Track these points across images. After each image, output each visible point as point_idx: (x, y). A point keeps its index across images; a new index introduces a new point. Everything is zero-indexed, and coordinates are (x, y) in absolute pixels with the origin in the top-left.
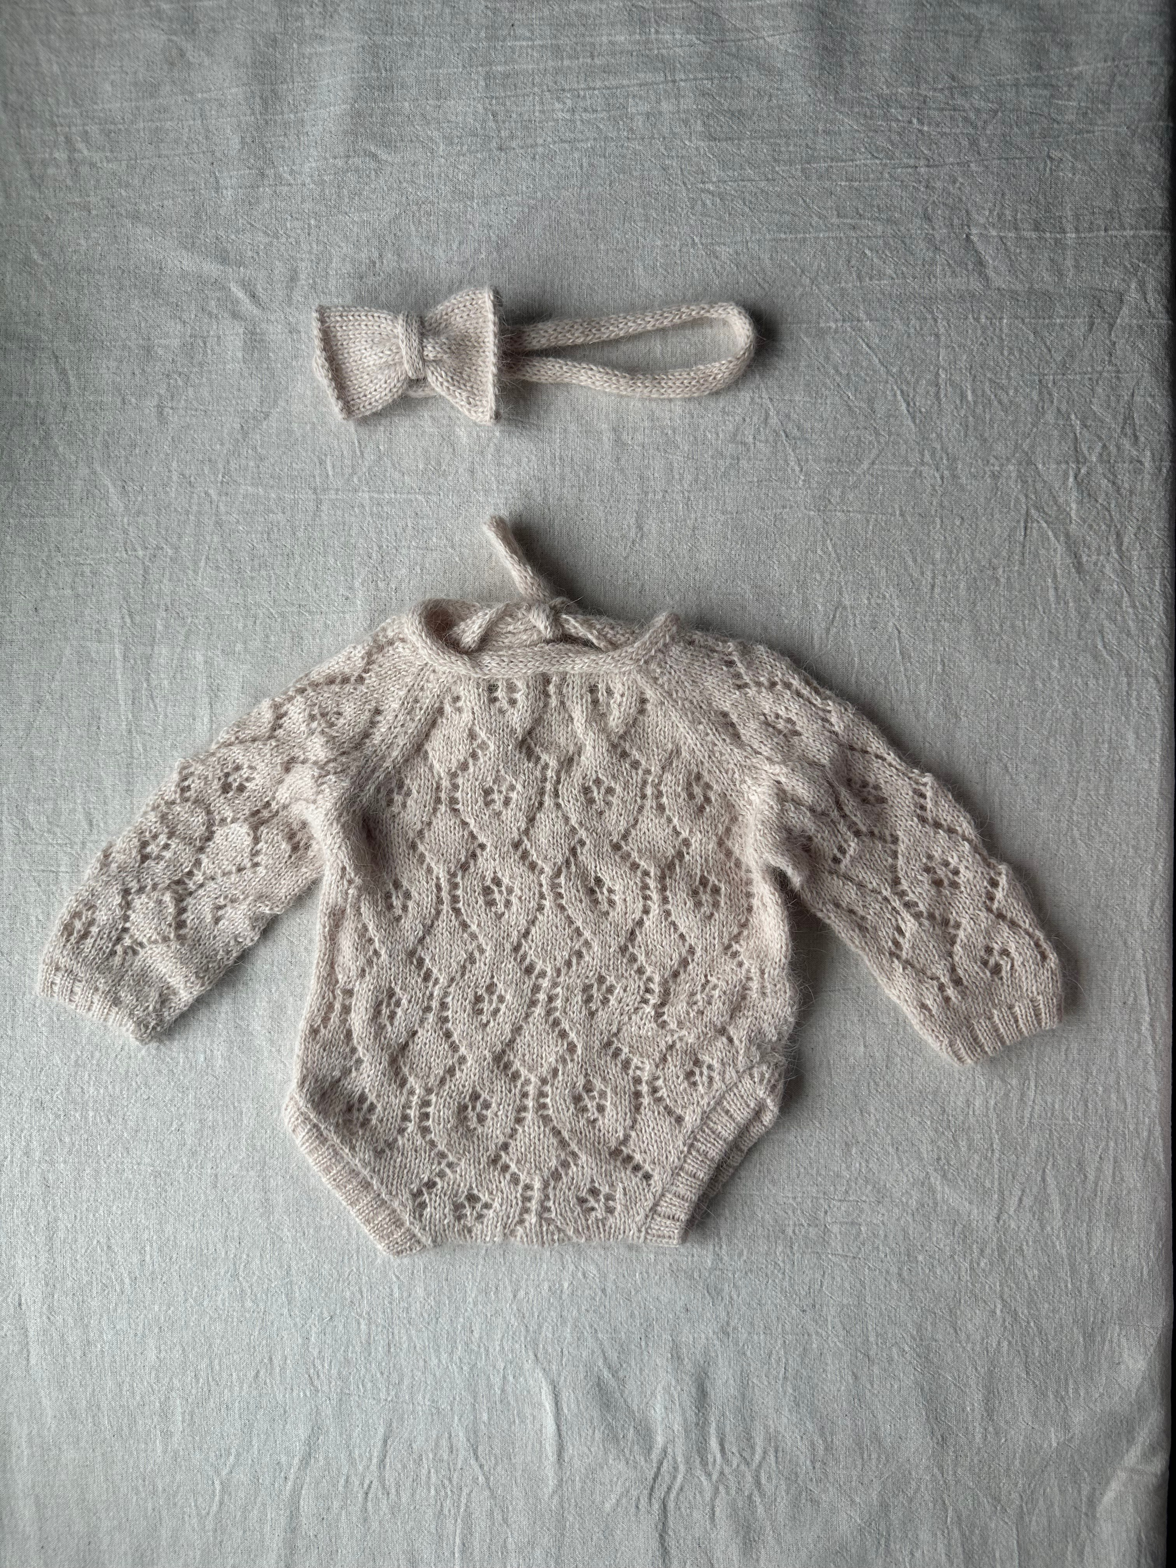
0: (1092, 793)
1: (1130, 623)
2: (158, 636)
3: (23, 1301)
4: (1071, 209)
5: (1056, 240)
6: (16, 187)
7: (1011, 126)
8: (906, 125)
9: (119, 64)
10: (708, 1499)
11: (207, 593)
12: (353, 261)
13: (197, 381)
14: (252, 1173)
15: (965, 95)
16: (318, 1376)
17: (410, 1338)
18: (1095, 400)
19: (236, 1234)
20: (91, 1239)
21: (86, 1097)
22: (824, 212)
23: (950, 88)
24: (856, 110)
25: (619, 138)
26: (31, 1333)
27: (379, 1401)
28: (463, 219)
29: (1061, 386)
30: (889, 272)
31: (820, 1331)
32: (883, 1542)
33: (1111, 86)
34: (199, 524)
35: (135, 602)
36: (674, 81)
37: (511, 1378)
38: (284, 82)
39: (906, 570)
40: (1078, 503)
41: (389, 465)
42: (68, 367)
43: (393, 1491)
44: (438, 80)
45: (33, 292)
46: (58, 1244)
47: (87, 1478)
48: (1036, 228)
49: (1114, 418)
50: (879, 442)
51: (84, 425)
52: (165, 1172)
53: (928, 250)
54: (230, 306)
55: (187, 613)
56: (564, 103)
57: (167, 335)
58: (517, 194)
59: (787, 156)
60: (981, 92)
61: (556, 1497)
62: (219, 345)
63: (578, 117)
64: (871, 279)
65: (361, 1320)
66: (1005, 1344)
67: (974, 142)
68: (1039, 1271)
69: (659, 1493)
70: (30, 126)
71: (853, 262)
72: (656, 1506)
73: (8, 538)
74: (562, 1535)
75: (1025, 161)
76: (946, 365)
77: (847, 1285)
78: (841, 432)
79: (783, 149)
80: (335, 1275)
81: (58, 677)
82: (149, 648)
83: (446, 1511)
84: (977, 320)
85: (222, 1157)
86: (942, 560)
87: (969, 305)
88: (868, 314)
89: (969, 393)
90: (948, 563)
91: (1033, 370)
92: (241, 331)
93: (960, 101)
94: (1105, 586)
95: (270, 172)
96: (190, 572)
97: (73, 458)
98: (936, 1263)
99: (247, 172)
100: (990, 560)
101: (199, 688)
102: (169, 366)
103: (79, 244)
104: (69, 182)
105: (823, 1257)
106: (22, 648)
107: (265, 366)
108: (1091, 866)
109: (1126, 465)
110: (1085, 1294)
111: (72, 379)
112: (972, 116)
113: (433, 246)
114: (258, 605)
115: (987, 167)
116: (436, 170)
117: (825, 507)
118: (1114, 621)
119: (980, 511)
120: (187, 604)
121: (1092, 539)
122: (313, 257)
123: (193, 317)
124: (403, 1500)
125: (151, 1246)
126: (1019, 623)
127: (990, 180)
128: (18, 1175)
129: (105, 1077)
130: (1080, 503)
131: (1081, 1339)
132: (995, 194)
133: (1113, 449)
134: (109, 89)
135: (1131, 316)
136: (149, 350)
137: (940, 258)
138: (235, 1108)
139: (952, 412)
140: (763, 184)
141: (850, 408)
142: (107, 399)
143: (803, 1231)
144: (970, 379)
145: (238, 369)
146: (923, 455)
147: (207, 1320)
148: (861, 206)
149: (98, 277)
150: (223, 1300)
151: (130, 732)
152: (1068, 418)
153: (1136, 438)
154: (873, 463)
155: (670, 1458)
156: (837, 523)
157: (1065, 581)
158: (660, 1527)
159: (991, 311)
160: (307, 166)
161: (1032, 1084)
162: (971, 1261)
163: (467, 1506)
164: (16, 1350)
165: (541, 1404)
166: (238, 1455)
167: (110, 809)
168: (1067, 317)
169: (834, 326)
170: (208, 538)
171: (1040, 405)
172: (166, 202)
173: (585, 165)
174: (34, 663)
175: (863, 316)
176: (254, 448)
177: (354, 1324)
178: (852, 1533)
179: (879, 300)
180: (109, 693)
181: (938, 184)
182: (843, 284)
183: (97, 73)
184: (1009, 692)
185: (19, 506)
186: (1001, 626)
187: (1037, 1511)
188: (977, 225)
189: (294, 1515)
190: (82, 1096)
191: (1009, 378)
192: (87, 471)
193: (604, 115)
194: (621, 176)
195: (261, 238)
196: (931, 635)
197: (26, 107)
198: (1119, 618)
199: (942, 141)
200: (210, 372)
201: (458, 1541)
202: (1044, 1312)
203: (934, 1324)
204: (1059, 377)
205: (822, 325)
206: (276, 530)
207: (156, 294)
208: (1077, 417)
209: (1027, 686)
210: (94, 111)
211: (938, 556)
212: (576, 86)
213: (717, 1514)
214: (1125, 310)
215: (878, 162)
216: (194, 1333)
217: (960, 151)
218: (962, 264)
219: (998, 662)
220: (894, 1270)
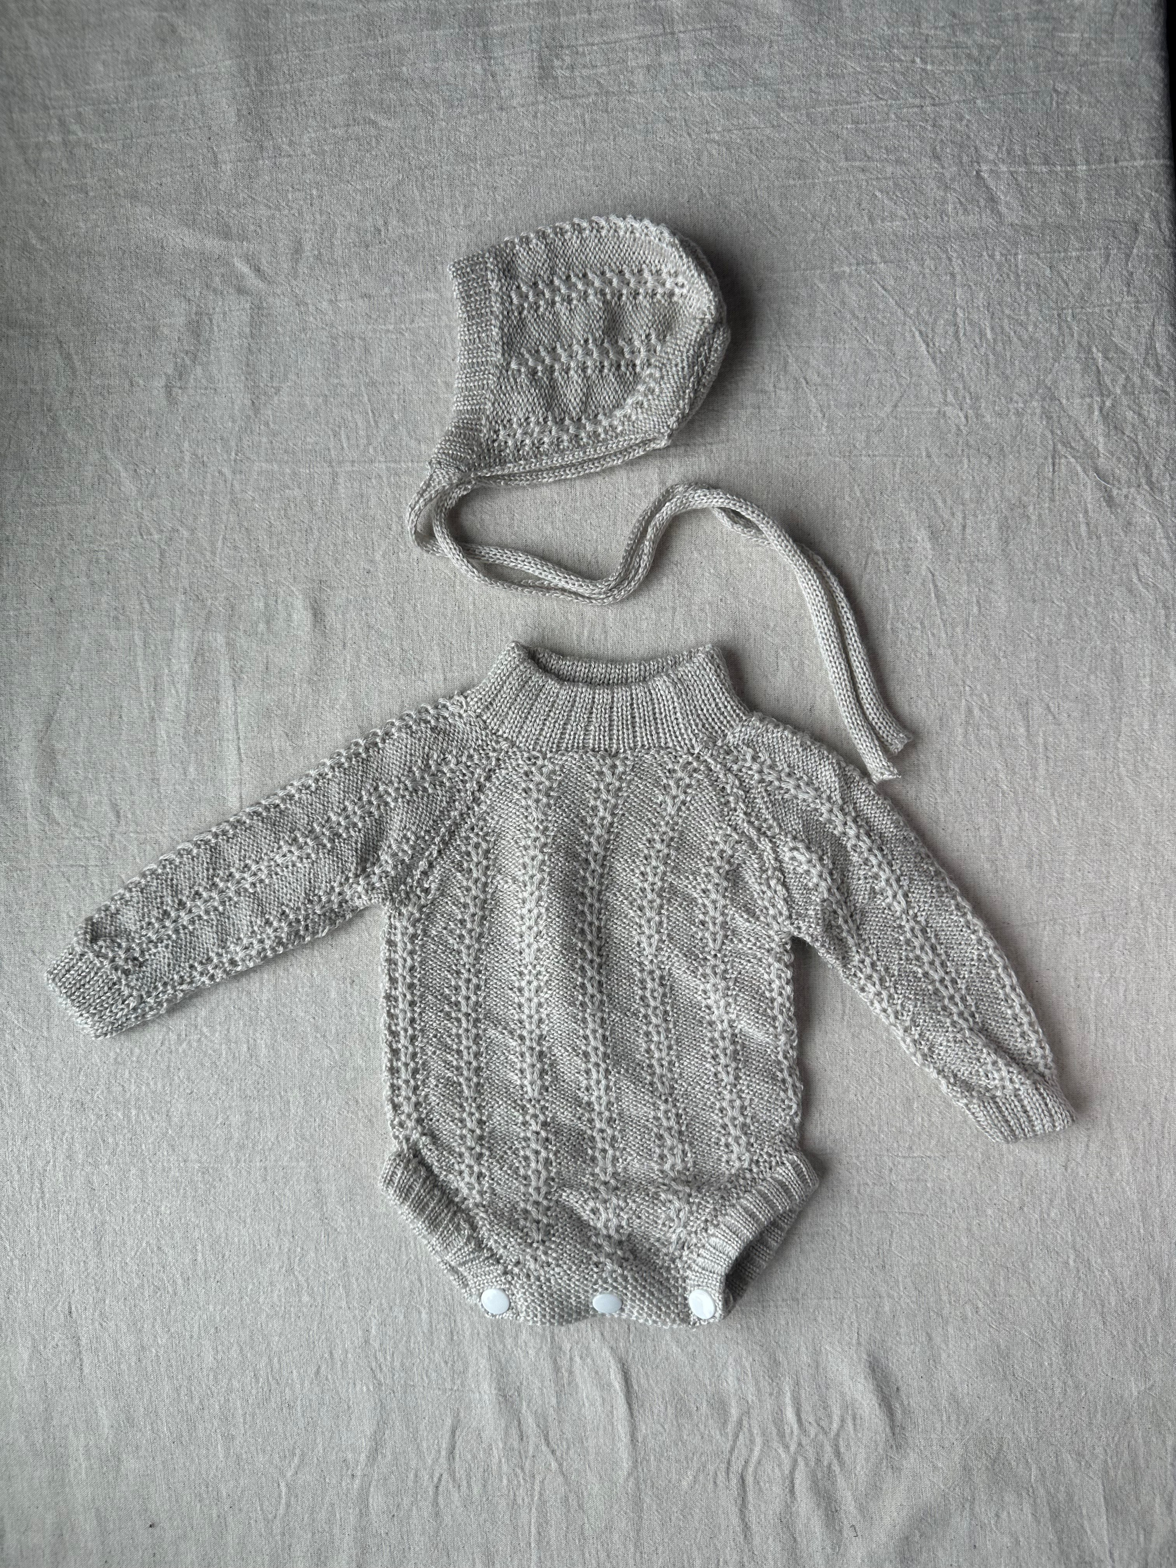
0: (1136, 729)
1: (1165, 555)
2: (178, 620)
3: (73, 1309)
4: (1080, 141)
5: (1067, 172)
6: (11, 173)
7: (1015, 60)
8: (909, 65)
9: (109, 43)
10: (787, 1472)
11: (225, 573)
12: (358, 230)
13: (205, 359)
14: (302, 1164)
15: (966, 31)
16: (381, 1370)
17: (472, 1324)
18: (1115, 332)
19: (289, 1228)
20: (140, 1241)
21: (128, 1095)
22: (832, 156)
23: (952, 26)
24: (858, 52)
25: (620, 92)
26: (84, 1341)
27: (445, 1391)
28: (467, 182)
29: (1081, 319)
30: (901, 212)
31: (891, 1292)
32: (967, 1505)
33: (1113, 16)
34: (214, 503)
35: (153, 587)
36: (673, 33)
37: (577, 1359)
38: (278, 51)
39: (936, 511)
40: (1105, 436)
41: (405, 433)
42: (72, 351)
43: (464, 1483)
44: (435, 42)
45: (33, 278)
46: (106, 1248)
47: (148, 1487)
48: (1046, 161)
49: (1136, 348)
50: (900, 385)
51: (92, 411)
52: (213, 1168)
53: (939, 188)
54: (235, 282)
55: (205, 594)
56: (563, 60)
57: (172, 314)
58: (521, 154)
59: (791, 103)
60: (983, 29)
61: (632, 1479)
62: (225, 321)
63: (577, 74)
64: (883, 220)
65: (422, 1309)
66: (1081, 1295)
67: (978, 79)
68: (1111, 1218)
69: (736, 1467)
70: (22, 110)
71: (864, 205)
72: (734, 1481)
73: (20, 528)
74: (640, 1517)
75: (1031, 95)
76: (963, 304)
77: (916, 1243)
78: (861, 376)
79: (787, 95)
80: (393, 1265)
81: (76, 667)
82: (169, 633)
83: (520, 1502)
84: (992, 256)
85: (270, 1149)
86: (971, 500)
87: (983, 242)
88: (882, 257)
89: (988, 331)
90: (978, 502)
91: (1051, 304)
92: (248, 306)
93: (962, 38)
94: (1137, 518)
95: (268, 144)
96: (208, 554)
97: (83, 444)
98: (1005, 1216)
99: (245, 144)
100: (1020, 498)
101: (222, 671)
102: (175, 345)
103: (78, 227)
104: (64, 165)
105: (890, 1216)
106: (39, 640)
107: (273, 340)
108: (1140, 803)
109: (1151, 395)
110: (1158, 1238)
111: (78, 364)
112: (975, 52)
113: (438, 210)
114: (277, 582)
115: (993, 103)
116: (437, 135)
117: (850, 452)
118: (1149, 553)
119: (1007, 449)
120: (206, 586)
121: (1122, 472)
122: (317, 227)
123: (197, 294)
124: (475, 1491)
125: (203, 1245)
126: (1052, 560)
127: (997, 116)
128: (61, 1179)
129: (145, 1074)
130: (1107, 436)
131: (1157, 1287)
132: (1003, 130)
133: (1137, 381)
134: (102, 69)
135: (1147, 246)
136: (154, 331)
137: (951, 197)
138: (281, 1097)
139: (972, 351)
140: (768, 131)
141: (869, 353)
142: (115, 382)
143: (868, 1190)
144: (988, 316)
145: (246, 345)
146: (946, 396)
147: (264, 1316)
148: (868, 149)
149: (98, 259)
150: (279, 1296)
151: (153, 719)
152: (1090, 351)
153: (1159, 367)
154: (896, 406)
155: (746, 1430)
156: (864, 468)
157: (1096, 515)
158: (739, 1502)
159: (1005, 248)
160: (306, 139)
161: (1093, 1028)
162: (1041, 1212)
163: (541, 1494)
164: (69, 1358)
165: (610, 1385)
166: (303, 1455)
167: (136, 798)
168: (1082, 249)
169: (847, 270)
170: (224, 517)
171: (1060, 339)
172: (164, 180)
173: (587, 121)
174: (51, 654)
175: (876, 258)
176: (267, 424)
177: (415, 1314)
178: (936, 1500)
179: (892, 242)
180: (130, 681)
181: (946, 123)
182: (855, 228)
183: (88, 53)
184: (1046, 630)
185: (30, 496)
186: (1035, 564)
187: (1122, 1464)
188: (987, 161)
189: (364, 1512)
190: (123, 1096)
191: (1028, 314)
192: (97, 456)
193: (604, 70)
194: (625, 130)
195: (263, 211)
196: (965, 577)
197: (16, 91)
198: (1153, 550)
199: (946, 79)
200: (218, 349)
201: (533, 1530)
202: (1118, 1260)
203: (1007, 1279)
204: (1078, 310)
205: (836, 270)
206: (292, 505)
207: (159, 273)
208: (1098, 350)
209: (1064, 624)
210: (87, 91)
211: (967, 496)
212: (573, 43)
213: (796, 1486)
214: (1141, 240)
215: (883, 103)
216: (252, 1332)
217: (965, 89)
218: (973, 200)
219: (1034, 601)
220: (963, 1225)
